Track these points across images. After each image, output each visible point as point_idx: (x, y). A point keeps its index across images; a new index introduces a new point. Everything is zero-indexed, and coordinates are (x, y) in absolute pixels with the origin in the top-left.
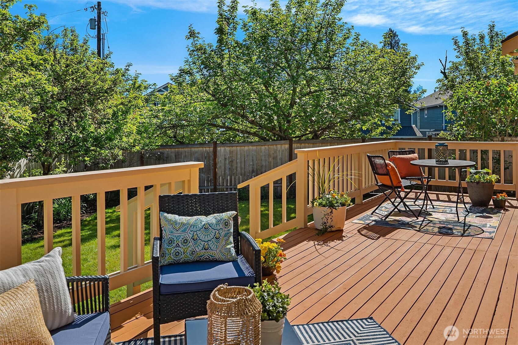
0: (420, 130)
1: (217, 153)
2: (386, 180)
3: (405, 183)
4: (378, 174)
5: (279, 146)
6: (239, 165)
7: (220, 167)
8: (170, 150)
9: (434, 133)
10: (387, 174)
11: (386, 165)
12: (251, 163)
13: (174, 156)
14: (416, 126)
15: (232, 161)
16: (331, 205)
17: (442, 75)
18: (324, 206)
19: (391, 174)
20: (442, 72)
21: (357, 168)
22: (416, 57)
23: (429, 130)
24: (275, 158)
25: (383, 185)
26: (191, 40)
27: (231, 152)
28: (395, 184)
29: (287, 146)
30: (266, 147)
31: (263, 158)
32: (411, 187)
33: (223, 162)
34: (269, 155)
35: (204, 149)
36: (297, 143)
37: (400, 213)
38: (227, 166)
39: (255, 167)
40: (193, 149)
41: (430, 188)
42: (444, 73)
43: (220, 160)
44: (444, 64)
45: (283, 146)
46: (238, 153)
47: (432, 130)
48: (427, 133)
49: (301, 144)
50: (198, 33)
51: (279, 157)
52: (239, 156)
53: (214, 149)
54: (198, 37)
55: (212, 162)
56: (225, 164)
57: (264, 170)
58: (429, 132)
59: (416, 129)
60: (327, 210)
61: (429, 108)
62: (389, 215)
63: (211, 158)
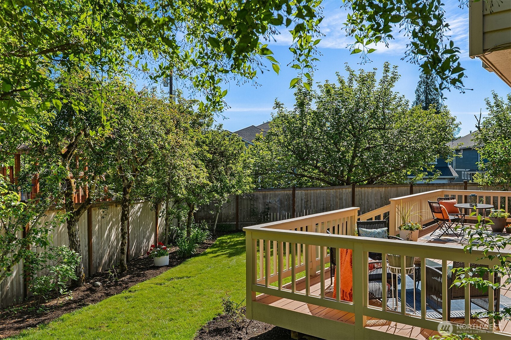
0: (456, 170)
1: (296, 195)
2: (440, 216)
3: (451, 217)
4: (435, 212)
5: (344, 190)
6: (312, 204)
7: (298, 206)
8: (258, 193)
9: (469, 173)
10: (441, 212)
11: (440, 207)
12: (322, 203)
13: (262, 198)
14: (452, 167)
15: (307, 201)
16: (411, 229)
17: (477, 129)
18: (407, 230)
19: (443, 212)
20: (476, 126)
21: (419, 208)
22: (455, 118)
23: (464, 170)
24: (341, 199)
25: (437, 219)
26: (277, 109)
27: (306, 194)
28: (445, 218)
29: (350, 190)
30: (334, 190)
31: (332, 199)
32: (454, 221)
33: (300, 202)
34: (336, 197)
35: (286, 192)
36: (359, 187)
37: (448, 235)
38: (303, 205)
39: (325, 205)
40: (277, 192)
41: (465, 221)
42: (479, 128)
43: (298, 200)
44: (479, 120)
45: (347, 190)
46: (312, 195)
47: (467, 170)
48: (463, 172)
49: (362, 188)
50: (283, 104)
51: (344, 198)
52: (312, 198)
53: (293, 192)
54: (282, 107)
55: (291, 202)
56: (301, 204)
57: (332, 208)
58: (464, 171)
59: (452, 170)
60: (409, 232)
61: (465, 150)
62: (442, 235)
63: (291, 199)
